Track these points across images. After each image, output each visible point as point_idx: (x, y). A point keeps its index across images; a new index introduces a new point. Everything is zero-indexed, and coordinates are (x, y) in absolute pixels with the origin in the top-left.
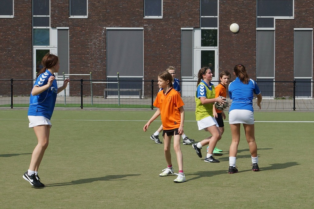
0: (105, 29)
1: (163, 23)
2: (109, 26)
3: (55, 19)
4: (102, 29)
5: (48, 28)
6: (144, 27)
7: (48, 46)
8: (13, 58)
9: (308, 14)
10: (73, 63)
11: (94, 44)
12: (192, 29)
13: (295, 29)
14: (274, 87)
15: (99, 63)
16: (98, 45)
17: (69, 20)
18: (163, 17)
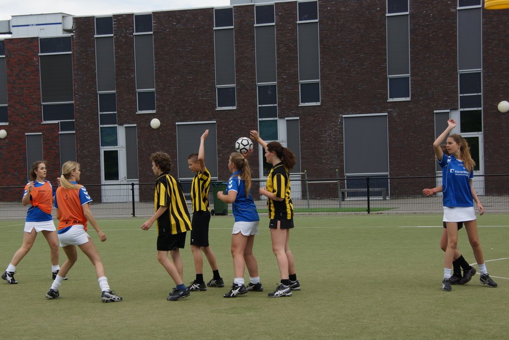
0: (342, 117)
1: (411, 106)
2: (346, 113)
3: (284, 109)
4: (337, 118)
5: (276, 119)
6: (389, 112)
11: (329, 135)
12: (448, 111)
15: (335, 158)
16: (333, 137)
17: (298, 108)
18: (411, 99)
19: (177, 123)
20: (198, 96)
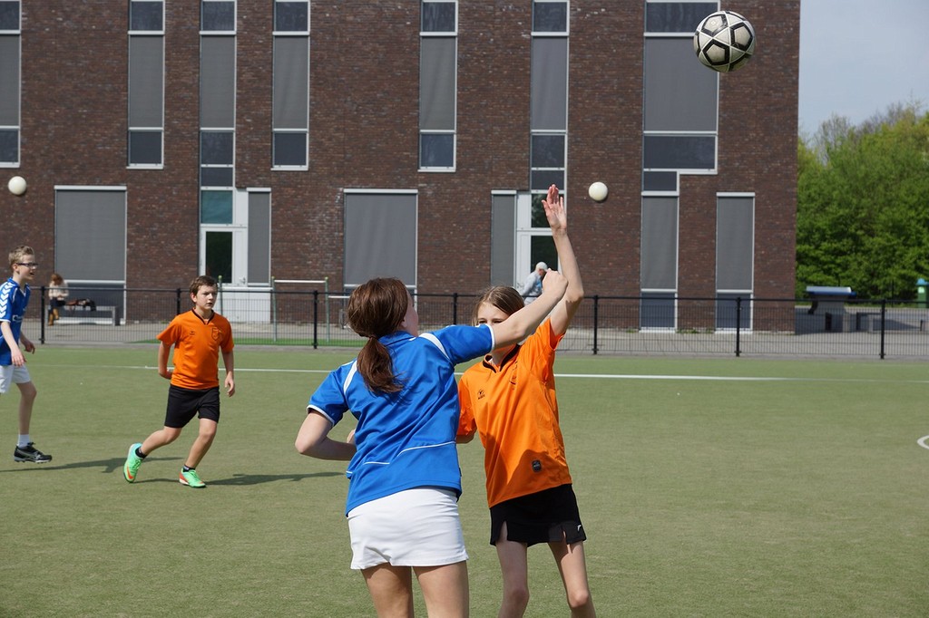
0: (343, 192)
1: (456, 181)
2: (350, 186)
3: (244, 173)
4: (335, 193)
5: (230, 188)
6: (419, 189)
7: (230, 225)
8: (161, 248)
9: (745, 164)
10: (278, 259)
11: (321, 221)
12: (514, 192)
13: (719, 194)
14: (676, 309)
15: (328, 258)
16: (328, 223)
17: (269, 173)
18: (457, 170)
19: (57, 187)
20: (97, 143)
